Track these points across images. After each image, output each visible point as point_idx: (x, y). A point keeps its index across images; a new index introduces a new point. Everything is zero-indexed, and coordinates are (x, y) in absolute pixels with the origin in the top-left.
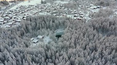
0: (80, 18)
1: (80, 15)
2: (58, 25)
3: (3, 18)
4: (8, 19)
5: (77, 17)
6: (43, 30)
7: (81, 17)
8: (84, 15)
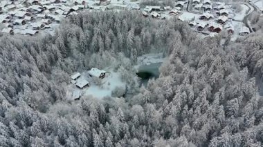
0: (216, 26)
1: (219, 14)
2: (149, 43)
3: (25, 9)
4: (35, 10)
5: (208, 19)
6: (106, 55)
7: (220, 21)
8: (229, 16)
